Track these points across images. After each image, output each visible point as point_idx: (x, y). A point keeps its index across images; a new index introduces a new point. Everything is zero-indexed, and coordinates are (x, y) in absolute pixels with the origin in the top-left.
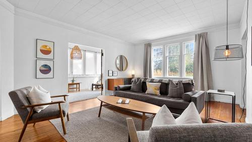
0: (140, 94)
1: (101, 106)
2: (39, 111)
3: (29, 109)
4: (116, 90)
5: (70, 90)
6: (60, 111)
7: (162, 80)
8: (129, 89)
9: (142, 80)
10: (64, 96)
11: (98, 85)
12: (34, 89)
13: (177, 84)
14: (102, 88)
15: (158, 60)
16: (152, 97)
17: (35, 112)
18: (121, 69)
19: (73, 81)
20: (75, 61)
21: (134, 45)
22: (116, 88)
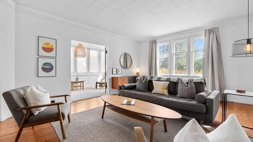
0: (146, 94)
1: (105, 106)
2: (36, 113)
3: (25, 111)
4: (121, 89)
5: (74, 88)
6: (59, 113)
7: (170, 79)
8: (134, 88)
9: (148, 79)
10: (65, 96)
11: (102, 84)
12: (31, 90)
13: (187, 83)
14: (106, 86)
15: (162, 57)
16: (159, 97)
17: (32, 114)
18: (125, 67)
19: (77, 79)
20: (79, 59)
21: (139, 42)
22: (120, 86)
